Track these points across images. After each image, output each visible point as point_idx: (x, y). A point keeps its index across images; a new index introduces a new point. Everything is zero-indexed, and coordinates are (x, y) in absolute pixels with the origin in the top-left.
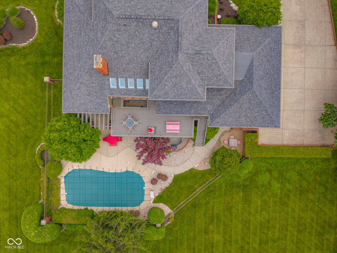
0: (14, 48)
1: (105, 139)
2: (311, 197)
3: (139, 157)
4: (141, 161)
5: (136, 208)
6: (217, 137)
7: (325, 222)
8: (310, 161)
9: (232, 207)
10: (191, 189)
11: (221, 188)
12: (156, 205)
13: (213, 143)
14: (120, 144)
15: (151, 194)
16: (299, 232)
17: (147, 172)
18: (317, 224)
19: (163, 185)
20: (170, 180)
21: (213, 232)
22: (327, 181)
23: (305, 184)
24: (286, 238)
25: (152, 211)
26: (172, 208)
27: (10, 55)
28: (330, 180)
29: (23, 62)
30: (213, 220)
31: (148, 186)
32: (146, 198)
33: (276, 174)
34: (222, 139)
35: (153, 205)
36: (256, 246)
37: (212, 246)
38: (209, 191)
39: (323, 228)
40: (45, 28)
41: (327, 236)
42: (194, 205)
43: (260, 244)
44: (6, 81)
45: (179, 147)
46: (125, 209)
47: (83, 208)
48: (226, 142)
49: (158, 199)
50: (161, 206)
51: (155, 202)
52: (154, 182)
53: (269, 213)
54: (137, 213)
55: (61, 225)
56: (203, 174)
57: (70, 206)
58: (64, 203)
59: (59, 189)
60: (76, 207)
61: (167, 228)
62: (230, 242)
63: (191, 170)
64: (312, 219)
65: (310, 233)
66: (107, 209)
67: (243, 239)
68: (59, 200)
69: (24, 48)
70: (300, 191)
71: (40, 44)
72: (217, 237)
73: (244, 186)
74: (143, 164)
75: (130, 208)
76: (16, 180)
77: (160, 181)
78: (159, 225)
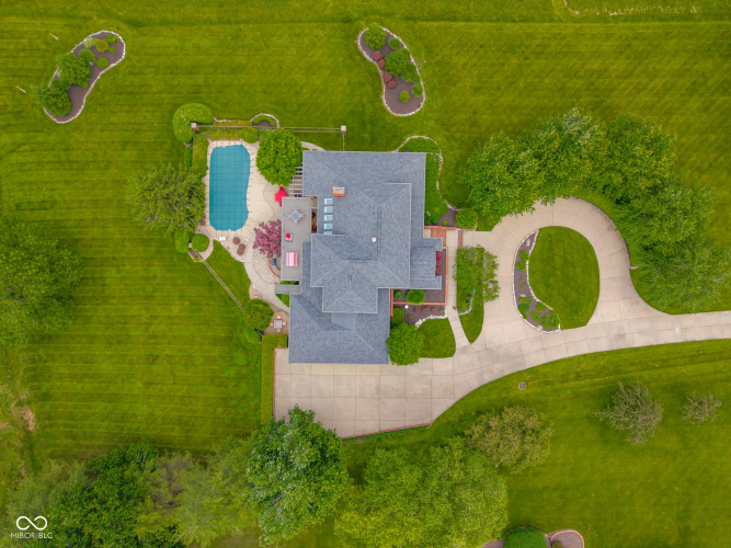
0: (381, 90)
1: (281, 188)
2: (220, 410)
3: (262, 225)
4: (258, 227)
5: (208, 222)
6: (284, 307)
7: (193, 425)
8: (258, 408)
9: (209, 324)
10: (228, 281)
11: (229, 313)
12: (211, 243)
13: (278, 303)
14: (277, 204)
15: (224, 238)
16: (182, 398)
17: (247, 233)
18: (190, 417)
19: (233, 250)
20: (238, 258)
21: (182, 304)
22: (236, 427)
23: (233, 402)
24: (175, 384)
25: (205, 239)
26: (208, 260)
27: (373, 85)
28: (237, 430)
29: (365, 100)
30: (194, 304)
31: (232, 234)
32: (219, 232)
33: (244, 371)
34: (283, 313)
35: (211, 240)
36: (167, 352)
37: (166, 304)
38: (226, 300)
39: (187, 424)
40: (401, 124)
41: (177, 428)
42: (211, 284)
43: (167, 356)
44: (345, 81)
45: (274, 267)
46: (207, 209)
47: (208, 164)
48: (279, 317)
49: (217, 245)
50: (211, 249)
51: (215, 242)
52: (237, 240)
53: (202, 365)
54: (203, 223)
55: (191, 142)
56: (246, 294)
57: (210, 151)
58: (214, 145)
59: (229, 139)
60: (209, 157)
61: (186, 254)
62: (172, 324)
63: (249, 281)
64: (196, 412)
65: (180, 409)
66: (207, 190)
67: (174, 337)
68: (217, 139)
69: (381, 101)
70: (226, 398)
71: (384, 119)
72: (176, 310)
73: (232, 338)
74: (255, 229)
75: (208, 215)
76: (238, 92)
77: (237, 247)
78: (190, 246)
